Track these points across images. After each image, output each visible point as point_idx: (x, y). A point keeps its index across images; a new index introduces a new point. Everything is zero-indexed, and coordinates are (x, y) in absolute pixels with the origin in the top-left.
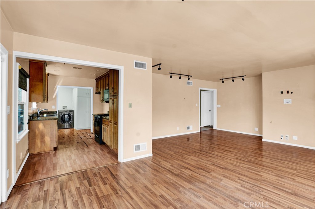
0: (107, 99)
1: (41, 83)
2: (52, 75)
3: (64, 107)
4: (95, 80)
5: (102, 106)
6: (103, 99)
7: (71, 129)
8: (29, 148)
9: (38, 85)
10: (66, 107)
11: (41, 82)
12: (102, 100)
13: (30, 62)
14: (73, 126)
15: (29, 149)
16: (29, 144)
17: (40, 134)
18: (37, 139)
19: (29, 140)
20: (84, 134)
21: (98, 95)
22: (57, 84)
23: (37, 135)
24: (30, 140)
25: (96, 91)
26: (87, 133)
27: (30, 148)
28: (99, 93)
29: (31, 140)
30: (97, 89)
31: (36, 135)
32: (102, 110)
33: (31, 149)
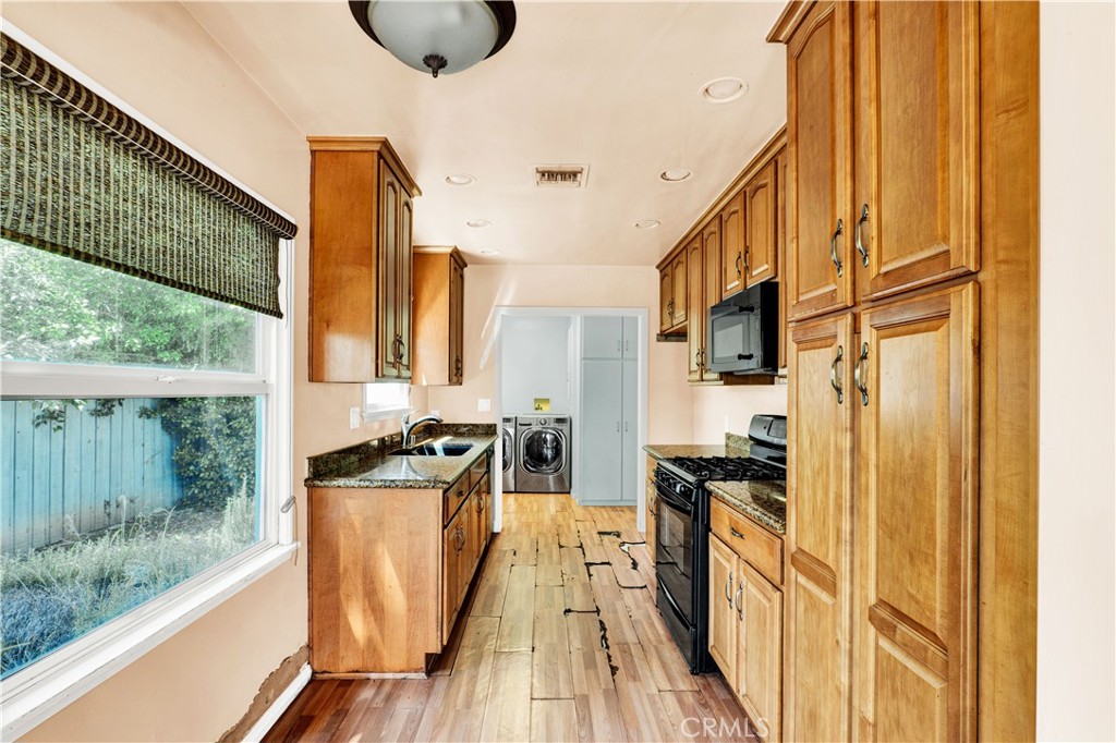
0: (740, 357)
1: (364, 270)
2: (478, 261)
3: (540, 402)
4: (658, 271)
5: (692, 400)
6: (702, 365)
7: (560, 496)
8: (311, 638)
9: (351, 279)
10: (547, 401)
11: (362, 264)
12: (694, 367)
13: (313, 152)
14: (567, 484)
15: (310, 647)
16: (310, 619)
17: (360, 567)
18: (348, 596)
19: (310, 597)
20: (606, 538)
21: (671, 347)
22: (495, 303)
23: (346, 570)
24: (316, 595)
25: (662, 324)
26: (618, 535)
27: (315, 641)
28: (680, 335)
29: (320, 597)
30: (666, 312)
31: (341, 568)
32: (692, 422)
33: (319, 650)
